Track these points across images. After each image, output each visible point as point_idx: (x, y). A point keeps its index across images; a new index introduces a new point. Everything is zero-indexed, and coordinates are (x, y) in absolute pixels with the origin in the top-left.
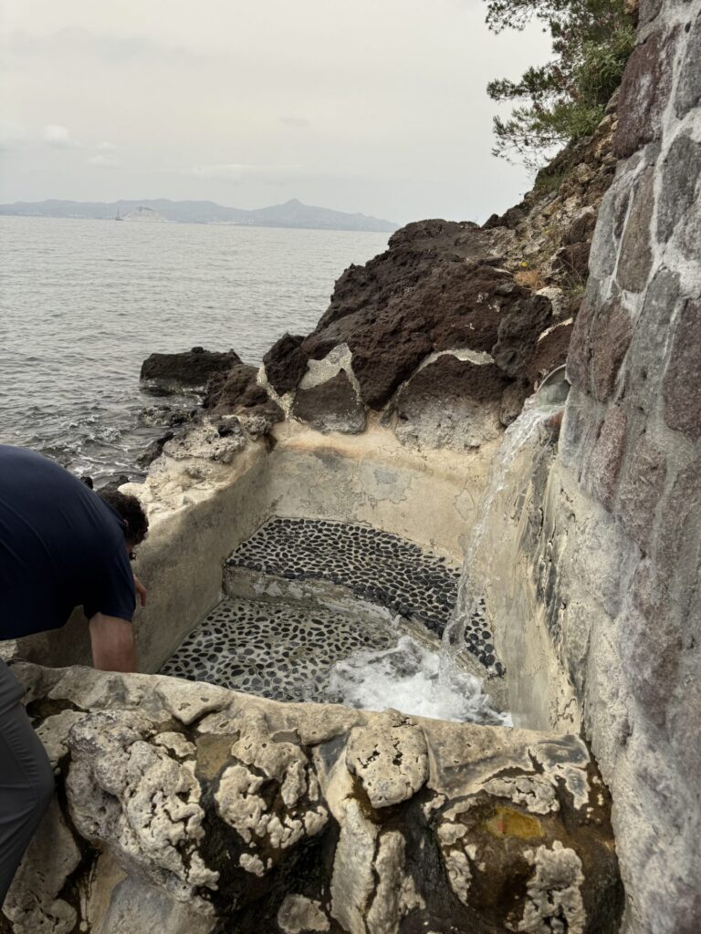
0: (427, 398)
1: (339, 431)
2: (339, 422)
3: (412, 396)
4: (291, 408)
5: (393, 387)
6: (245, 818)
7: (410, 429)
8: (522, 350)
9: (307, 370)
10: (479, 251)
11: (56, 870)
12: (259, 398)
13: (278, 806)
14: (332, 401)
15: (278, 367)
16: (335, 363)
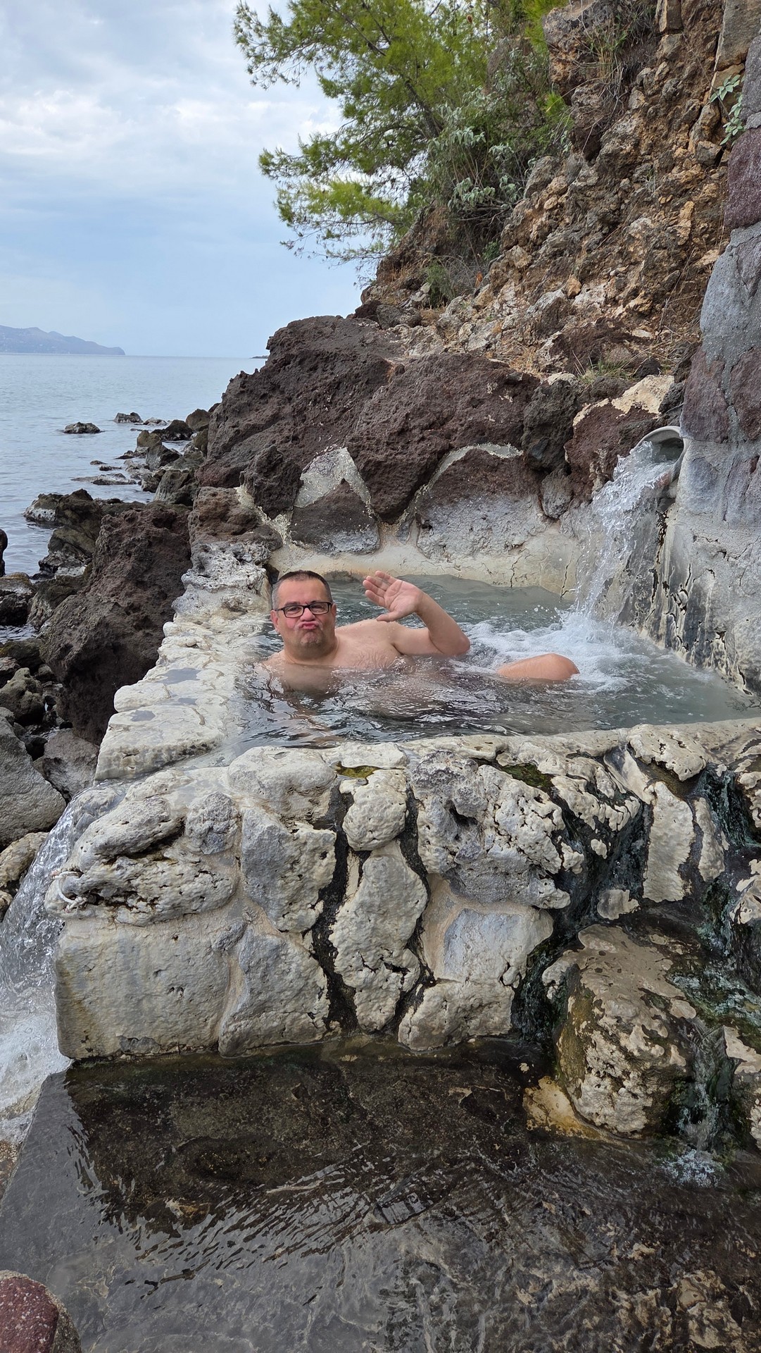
0: (456, 500)
1: (350, 551)
2: (349, 540)
3: (437, 501)
4: (288, 532)
5: (411, 495)
6: (589, 808)
7: (436, 537)
8: (555, 437)
9: (301, 485)
10: (393, 351)
11: (408, 915)
12: (248, 522)
13: (603, 799)
14: (339, 517)
15: (270, 483)
16: (329, 473)
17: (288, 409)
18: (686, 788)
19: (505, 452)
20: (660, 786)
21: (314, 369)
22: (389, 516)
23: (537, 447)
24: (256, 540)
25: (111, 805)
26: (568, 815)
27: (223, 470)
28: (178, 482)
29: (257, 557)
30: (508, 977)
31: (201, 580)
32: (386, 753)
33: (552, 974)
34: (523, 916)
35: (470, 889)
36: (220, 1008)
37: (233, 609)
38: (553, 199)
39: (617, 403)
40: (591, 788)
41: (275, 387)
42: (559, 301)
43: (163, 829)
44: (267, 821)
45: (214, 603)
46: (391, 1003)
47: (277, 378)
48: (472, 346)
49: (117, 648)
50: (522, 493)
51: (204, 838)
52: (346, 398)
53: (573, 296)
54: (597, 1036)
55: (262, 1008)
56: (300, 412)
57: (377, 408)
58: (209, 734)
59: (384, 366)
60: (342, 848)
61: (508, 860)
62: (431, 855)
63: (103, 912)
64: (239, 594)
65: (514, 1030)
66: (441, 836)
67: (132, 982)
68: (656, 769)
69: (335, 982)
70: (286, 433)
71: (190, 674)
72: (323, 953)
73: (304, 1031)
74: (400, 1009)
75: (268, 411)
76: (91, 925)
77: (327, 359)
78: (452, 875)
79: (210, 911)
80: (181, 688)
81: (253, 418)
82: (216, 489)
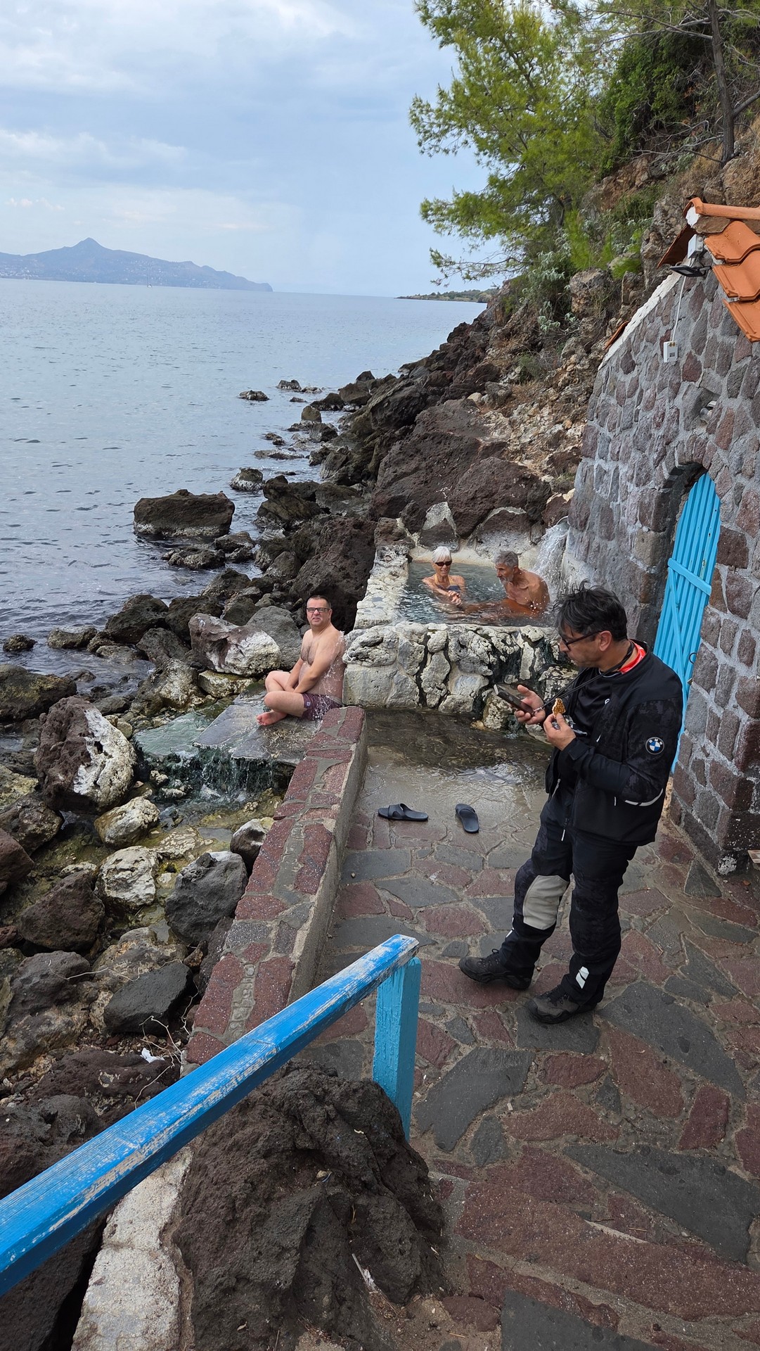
0: (494, 531)
3: (486, 531)
4: (418, 540)
5: (474, 528)
6: (501, 646)
7: (484, 547)
8: (539, 508)
9: (426, 519)
10: (485, 432)
11: (444, 673)
12: (401, 535)
13: (506, 644)
14: (441, 535)
15: (413, 518)
16: (439, 515)
17: (424, 464)
18: (534, 644)
19: (518, 511)
20: (526, 643)
21: (440, 443)
22: (464, 536)
23: (531, 511)
24: (404, 544)
25: (362, 634)
26: (493, 647)
27: (387, 497)
28: (339, 462)
29: (404, 552)
30: (472, 695)
31: (382, 563)
32: (444, 626)
33: (485, 694)
34: (479, 678)
35: (463, 667)
36: (388, 695)
37: (394, 575)
38: (571, 366)
39: (565, 496)
40: (504, 641)
41: (418, 451)
42: (560, 432)
43: (377, 640)
44: (406, 641)
45: (386, 572)
46: (437, 699)
47: (419, 446)
48: (524, 440)
49: (335, 587)
50: (522, 531)
51: (388, 643)
52: (455, 462)
53: (567, 429)
54: (491, 705)
55: (400, 696)
56: (430, 467)
57: (464, 482)
58: (389, 618)
59: (477, 444)
60: (426, 651)
61: (473, 658)
62: (452, 655)
63: (359, 662)
64: (396, 569)
65: (473, 711)
66: (455, 650)
67: (365, 683)
68: (526, 638)
69: (421, 690)
70: (422, 479)
71: (380, 599)
72: (418, 682)
73: (411, 705)
74: (440, 701)
75: (413, 465)
76: (355, 665)
77: (447, 438)
78: (458, 662)
79: (388, 665)
80: (378, 604)
81: (404, 468)
82: (388, 519)
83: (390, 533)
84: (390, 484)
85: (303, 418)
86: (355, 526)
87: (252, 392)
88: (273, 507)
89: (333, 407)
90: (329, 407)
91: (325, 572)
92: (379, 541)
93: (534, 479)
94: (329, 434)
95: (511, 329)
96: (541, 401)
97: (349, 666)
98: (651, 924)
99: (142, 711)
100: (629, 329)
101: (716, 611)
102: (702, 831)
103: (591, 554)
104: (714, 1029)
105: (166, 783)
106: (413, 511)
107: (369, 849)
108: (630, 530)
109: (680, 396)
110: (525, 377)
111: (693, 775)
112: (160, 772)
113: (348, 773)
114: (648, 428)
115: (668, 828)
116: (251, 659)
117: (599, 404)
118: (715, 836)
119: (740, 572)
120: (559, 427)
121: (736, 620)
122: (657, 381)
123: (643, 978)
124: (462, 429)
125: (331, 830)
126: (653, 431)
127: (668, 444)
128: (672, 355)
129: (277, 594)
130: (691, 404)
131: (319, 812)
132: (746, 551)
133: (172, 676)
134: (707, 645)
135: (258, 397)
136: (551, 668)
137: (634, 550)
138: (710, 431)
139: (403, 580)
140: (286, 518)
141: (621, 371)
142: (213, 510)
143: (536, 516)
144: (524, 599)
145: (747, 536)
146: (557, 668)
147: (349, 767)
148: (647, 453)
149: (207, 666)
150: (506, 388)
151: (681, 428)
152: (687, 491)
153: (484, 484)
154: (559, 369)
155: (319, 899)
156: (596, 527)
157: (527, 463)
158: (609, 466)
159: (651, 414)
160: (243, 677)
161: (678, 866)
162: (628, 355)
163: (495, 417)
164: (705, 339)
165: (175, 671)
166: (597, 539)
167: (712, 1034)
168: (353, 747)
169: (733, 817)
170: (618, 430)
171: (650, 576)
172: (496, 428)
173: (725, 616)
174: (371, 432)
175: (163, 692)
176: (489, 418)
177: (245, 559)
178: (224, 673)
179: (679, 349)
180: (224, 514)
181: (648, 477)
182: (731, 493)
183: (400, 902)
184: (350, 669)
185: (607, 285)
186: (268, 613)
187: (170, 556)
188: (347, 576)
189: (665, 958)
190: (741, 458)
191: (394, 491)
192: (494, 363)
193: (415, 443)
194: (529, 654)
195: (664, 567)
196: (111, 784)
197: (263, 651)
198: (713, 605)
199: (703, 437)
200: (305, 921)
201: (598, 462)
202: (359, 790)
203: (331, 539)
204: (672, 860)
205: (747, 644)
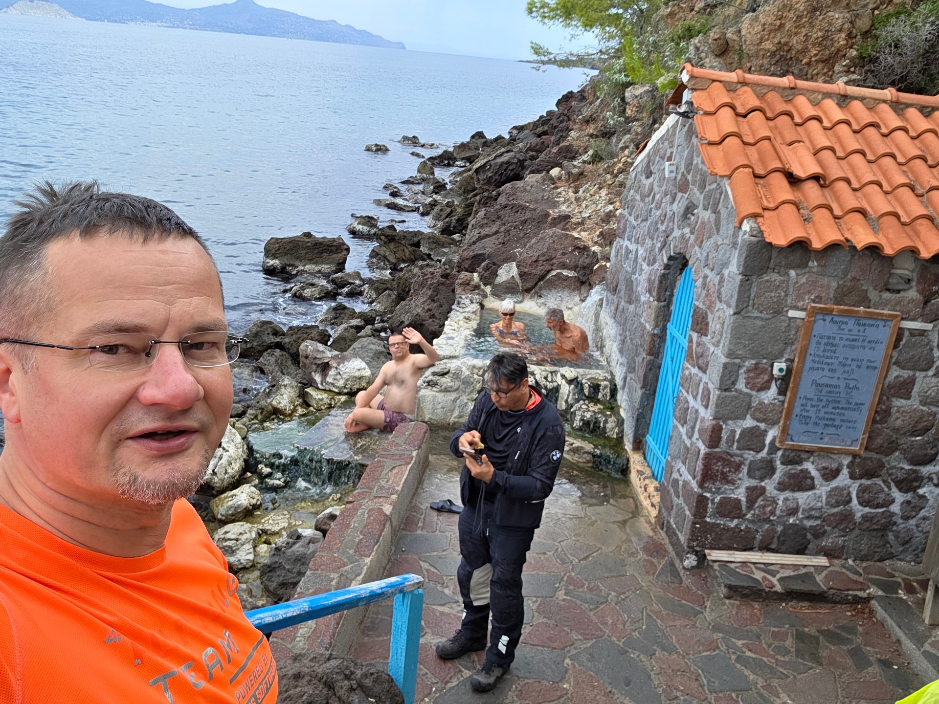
0: (551, 288)
3: (544, 288)
4: (490, 292)
5: (536, 284)
6: (543, 382)
7: (542, 300)
8: (588, 272)
9: (497, 276)
10: (555, 205)
12: (477, 287)
13: (548, 381)
14: (509, 289)
15: (486, 274)
16: (508, 272)
17: (503, 229)
18: (570, 382)
19: (571, 274)
20: (564, 381)
21: (517, 212)
22: (528, 291)
23: (581, 275)
24: (478, 294)
27: (471, 254)
28: (444, 214)
29: (477, 301)
31: (458, 309)
36: (451, 415)
37: (467, 319)
38: (625, 158)
40: (546, 378)
43: (446, 371)
44: (468, 373)
45: (461, 316)
47: (501, 213)
48: (584, 215)
49: (422, 325)
50: (574, 290)
51: (454, 374)
52: (529, 228)
55: (461, 417)
56: (508, 231)
58: (457, 354)
59: (547, 215)
63: (430, 388)
64: (469, 314)
67: (433, 405)
68: (563, 376)
70: (500, 240)
71: (452, 338)
75: (494, 229)
76: (426, 390)
77: (523, 208)
79: (452, 391)
80: (451, 342)
81: (487, 230)
82: (467, 273)
83: (468, 284)
84: (474, 243)
85: (419, 171)
86: (442, 276)
87: (376, 145)
88: (383, 251)
89: (446, 162)
90: (442, 162)
91: (415, 312)
92: (459, 290)
93: (586, 248)
94: (439, 187)
95: (591, 116)
96: (600, 184)
97: (422, 391)
98: (623, 600)
99: (256, 417)
100: (650, 145)
101: (689, 366)
102: (676, 534)
103: (618, 314)
104: (652, 673)
105: (270, 475)
106: (487, 269)
107: (419, 532)
108: (643, 299)
109: (676, 203)
110: (597, 158)
111: (672, 491)
112: (266, 466)
113: (407, 472)
114: (656, 223)
115: (654, 532)
116: (347, 380)
117: (629, 198)
118: (683, 538)
119: (704, 338)
120: (611, 207)
121: (700, 374)
122: (664, 188)
123: (608, 636)
124: (536, 201)
125: (388, 513)
126: (659, 226)
127: (667, 237)
128: (671, 172)
129: (378, 325)
130: (682, 210)
131: (381, 500)
132: (707, 324)
133: (283, 390)
134: (683, 391)
135: (381, 149)
136: (582, 402)
137: (644, 314)
138: (692, 233)
139: (474, 324)
140: (394, 261)
141: (644, 176)
142: (331, 251)
143: (584, 279)
144: (568, 345)
145: (709, 313)
146: (587, 402)
147: (409, 468)
148: (655, 241)
149: (311, 383)
150: (580, 167)
151: (675, 227)
152: (681, 273)
153: (545, 250)
154: (616, 160)
155: (371, 561)
156: (622, 293)
157: (584, 235)
158: (632, 247)
159: (659, 213)
160: (339, 394)
161: (654, 560)
162: (648, 165)
163: (565, 192)
164: (692, 164)
165: (285, 386)
166: (623, 303)
167: (649, 676)
168: (414, 453)
169: (694, 523)
170: (640, 220)
171: (654, 335)
172: (564, 203)
173: (695, 370)
174: (474, 189)
175: (274, 403)
176: (560, 193)
177: (354, 294)
178: (325, 390)
179: (677, 168)
180: (340, 255)
181: (655, 261)
182: (701, 280)
183: (436, 571)
184: (423, 392)
185: (654, 97)
186: (366, 344)
187: (291, 288)
188: (433, 316)
189: (628, 624)
190: (708, 256)
191: (477, 249)
192: (574, 143)
193: (497, 211)
194: (566, 390)
195: (664, 329)
196: (226, 473)
197: (357, 374)
198: (688, 361)
199: (688, 236)
200: (359, 575)
201: (626, 243)
202: (417, 488)
203: (422, 285)
204: (651, 555)
205: (706, 392)
